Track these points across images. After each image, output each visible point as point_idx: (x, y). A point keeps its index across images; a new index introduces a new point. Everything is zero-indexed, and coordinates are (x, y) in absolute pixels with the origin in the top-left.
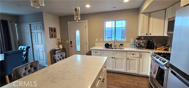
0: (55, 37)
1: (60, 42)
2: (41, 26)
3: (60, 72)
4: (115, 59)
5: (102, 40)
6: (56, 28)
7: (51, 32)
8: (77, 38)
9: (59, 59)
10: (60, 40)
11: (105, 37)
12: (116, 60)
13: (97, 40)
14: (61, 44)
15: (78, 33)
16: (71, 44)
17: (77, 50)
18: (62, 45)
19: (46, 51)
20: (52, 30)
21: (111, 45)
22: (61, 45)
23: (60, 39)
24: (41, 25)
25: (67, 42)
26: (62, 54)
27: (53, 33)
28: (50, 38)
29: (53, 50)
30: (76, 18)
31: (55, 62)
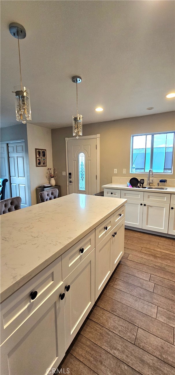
0: (44, 164)
1: (52, 173)
2: (22, 146)
3: (48, 212)
4: (146, 207)
5: (124, 171)
6: (45, 150)
7: (38, 156)
8: (80, 167)
9: (49, 198)
10: (52, 170)
11: (132, 165)
12: (148, 208)
13: (116, 171)
14: (53, 177)
15: (82, 158)
16: (70, 178)
17: (80, 189)
18: (55, 179)
19: (29, 188)
20: (39, 153)
21: (142, 182)
22: (53, 179)
23: (52, 168)
24: (23, 144)
25: (64, 173)
26: (54, 192)
27: (41, 158)
28: (37, 166)
29: (40, 187)
30: (76, 133)
31: (43, 201)
